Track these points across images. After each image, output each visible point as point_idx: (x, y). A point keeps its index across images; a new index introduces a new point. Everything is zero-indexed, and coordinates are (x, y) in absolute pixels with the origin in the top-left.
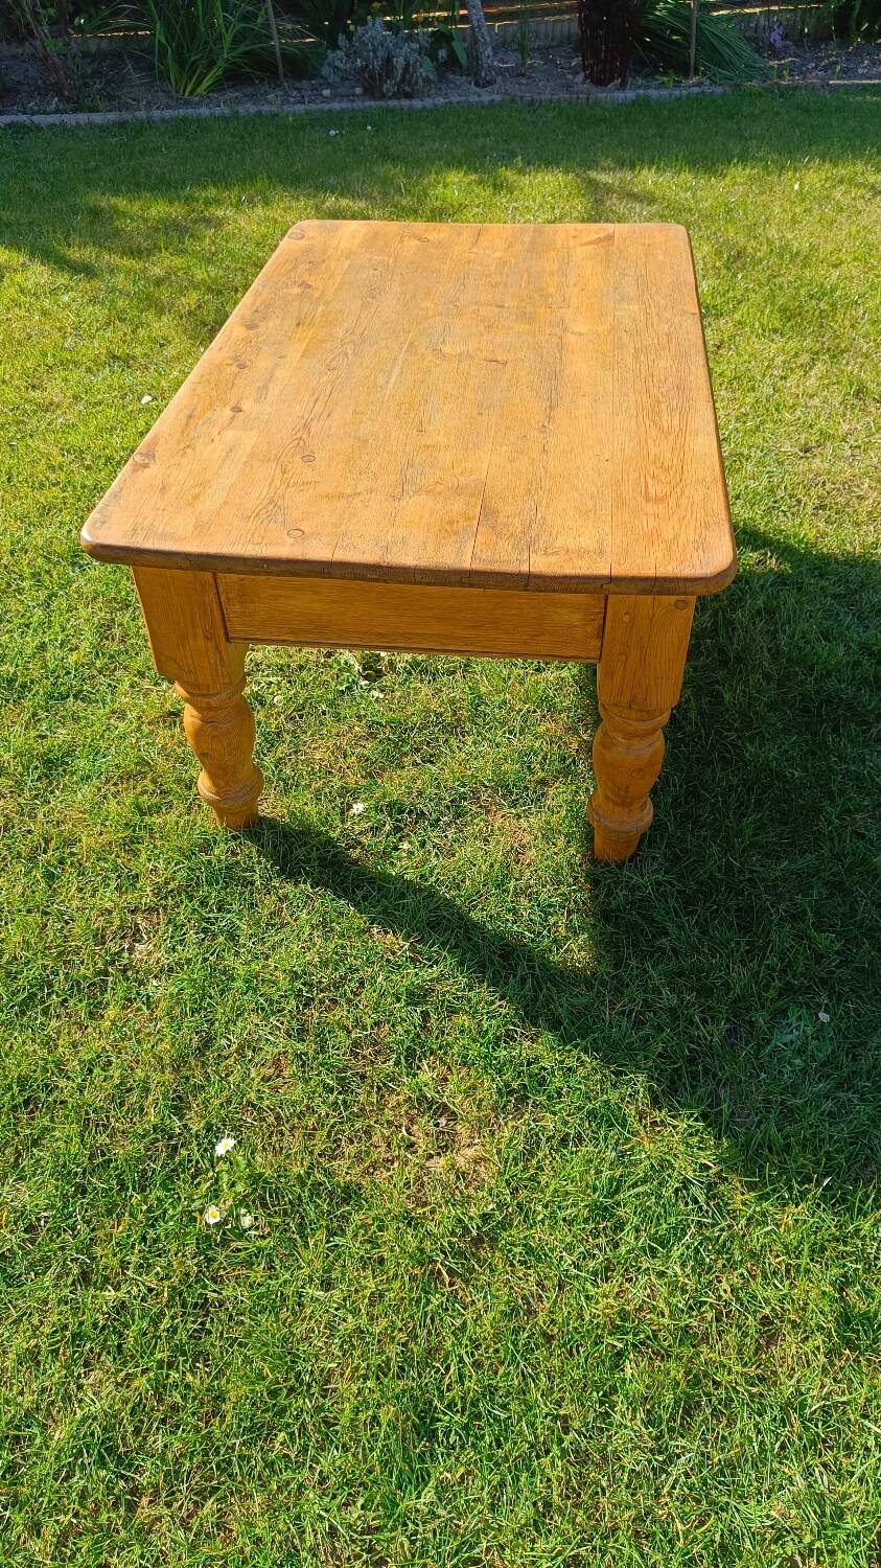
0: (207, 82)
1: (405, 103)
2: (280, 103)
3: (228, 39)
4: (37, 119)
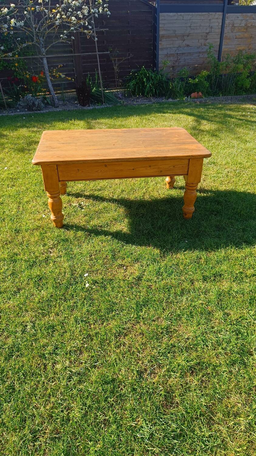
2: (7, 113)
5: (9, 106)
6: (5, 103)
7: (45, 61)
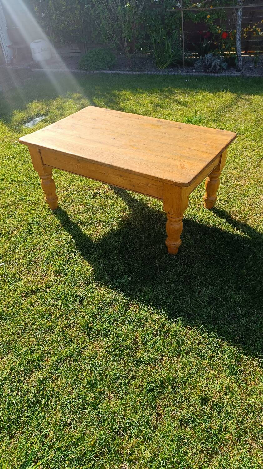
0: (165, 66)
1: (213, 74)
2: (181, 72)
3: (172, 56)
4: (121, 72)
5: (190, 64)
6: (184, 60)
7: (240, 13)
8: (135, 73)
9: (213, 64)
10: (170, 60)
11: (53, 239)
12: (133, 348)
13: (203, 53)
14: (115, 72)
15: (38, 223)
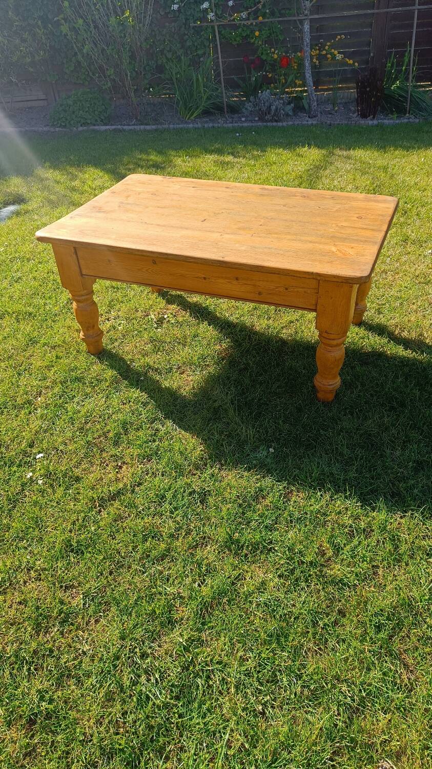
0: (195, 115)
1: (275, 124)
2: (221, 123)
3: (205, 97)
4: (125, 127)
5: (234, 110)
6: (225, 103)
7: (307, 27)
8: (148, 127)
9: (273, 108)
10: (203, 104)
11: (115, 402)
12: (322, 562)
13: (252, 91)
14: (113, 127)
15: (78, 379)
